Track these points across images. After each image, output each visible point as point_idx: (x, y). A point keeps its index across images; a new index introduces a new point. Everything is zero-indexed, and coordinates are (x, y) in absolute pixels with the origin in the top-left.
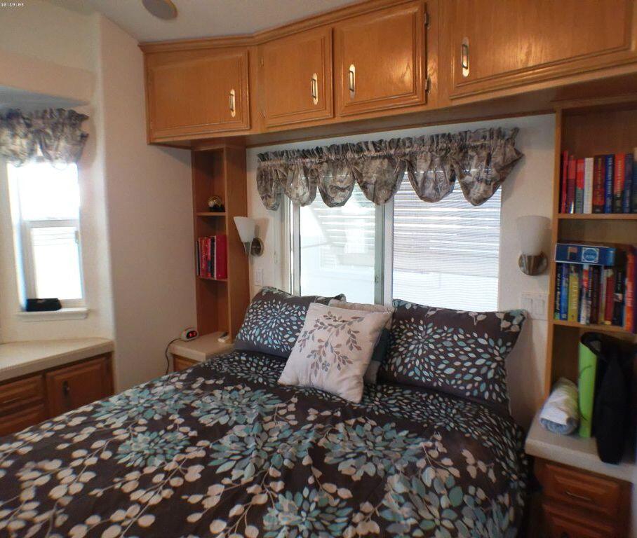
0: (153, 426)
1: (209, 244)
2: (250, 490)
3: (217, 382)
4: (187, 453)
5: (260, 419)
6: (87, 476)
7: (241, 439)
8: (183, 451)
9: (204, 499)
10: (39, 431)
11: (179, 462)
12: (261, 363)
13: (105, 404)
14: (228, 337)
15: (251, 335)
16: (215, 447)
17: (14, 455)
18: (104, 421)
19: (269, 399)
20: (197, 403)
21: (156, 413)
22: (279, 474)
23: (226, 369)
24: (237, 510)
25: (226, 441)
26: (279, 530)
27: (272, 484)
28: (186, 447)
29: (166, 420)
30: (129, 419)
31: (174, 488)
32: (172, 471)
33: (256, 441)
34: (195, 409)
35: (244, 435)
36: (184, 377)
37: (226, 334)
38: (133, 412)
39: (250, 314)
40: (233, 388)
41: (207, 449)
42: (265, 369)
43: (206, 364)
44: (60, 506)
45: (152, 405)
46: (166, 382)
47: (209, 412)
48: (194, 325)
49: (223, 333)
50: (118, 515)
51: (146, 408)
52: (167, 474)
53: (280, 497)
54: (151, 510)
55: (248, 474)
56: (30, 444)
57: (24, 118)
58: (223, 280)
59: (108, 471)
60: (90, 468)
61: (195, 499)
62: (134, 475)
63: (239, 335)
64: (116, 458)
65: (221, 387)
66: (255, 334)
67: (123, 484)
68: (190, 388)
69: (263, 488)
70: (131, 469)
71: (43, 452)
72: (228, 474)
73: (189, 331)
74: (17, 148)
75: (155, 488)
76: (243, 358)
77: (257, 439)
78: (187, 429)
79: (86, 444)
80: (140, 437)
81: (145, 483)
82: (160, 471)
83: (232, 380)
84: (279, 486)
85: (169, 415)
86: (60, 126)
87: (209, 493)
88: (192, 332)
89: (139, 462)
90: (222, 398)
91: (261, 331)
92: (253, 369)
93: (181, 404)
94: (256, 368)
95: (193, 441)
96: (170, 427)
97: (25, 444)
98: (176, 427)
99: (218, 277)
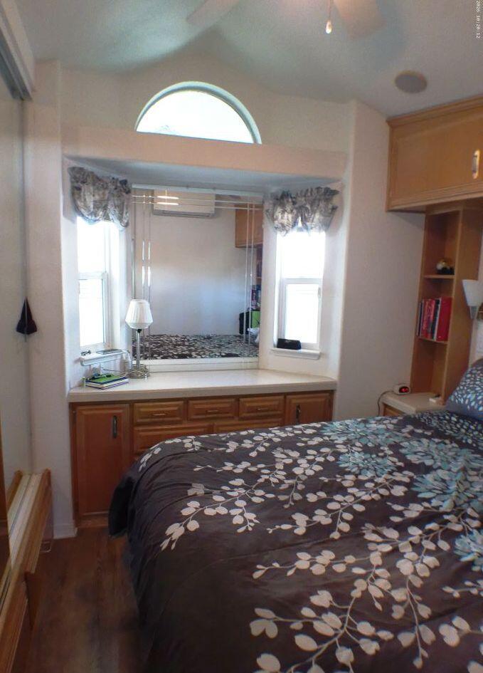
0: (366, 449)
1: (433, 306)
2: (446, 517)
3: (426, 433)
4: (394, 476)
5: (464, 470)
6: (318, 468)
7: (444, 481)
8: (390, 473)
9: (405, 510)
10: (285, 432)
11: (387, 480)
12: (472, 427)
13: (329, 425)
14: (440, 398)
15: (465, 399)
16: (419, 479)
17: (270, 440)
18: (329, 436)
19: (476, 458)
20: (405, 444)
21: (369, 441)
22: (476, 515)
23: (435, 424)
24: (432, 526)
25: (429, 478)
26: (469, 553)
27: (468, 520)
28: (393, 471)
29: (377, 449)
30: (348, 440)
31: (382, 495)
32: (381, 484)
33: (458, 485)
34: (402, 447)
35: (447, 478)
36: (395, 421)
37: (438, 396)
38: (351, 436)
39: (467, 378)
40: (440, 441)
41: (411, 478)
42: (476, 433)
43: (417, 416)
44: (299, 479)
45: (367, 435)
46: (379, 422)
47: (415, 453)
48: (407, 382)
49: (435, 395)
50: (338, 497)
51: (362, 436)
52: (377, 484)
53: (475, 532)
54: (363, 503)
55: (446, 506)
56: (279, 437)
57: (291, 198)
58: (443, 342)
59: (332, 468)
60: (319, 463)
61: (398, 508)
62: (351, 477)
63: (452, 398)
64: (338, 462)
65: (427, 437)
66: (469, 399)
67: (343, 480)
68: (400, 431)
69: (459, 520)
70: (349, 473)
71: (288, 444)
72: (429, 500)
73: (401, 386)
74: (285, 221)
75: (367, 490)
76: (454, 419)
77: (460, 485)
78: (395, 460)
79: (317, 448)
80: (357, 455)
81: (359, 484)
82: (371, 480)
83: (439, 434)
84: (476, 524)
85: (380, 445)
86: (317, 202)
87: (409, 507)
88: (405, 388)
89: (355, 470)
90: (429, 446)
91: (477, 397)
92: (463, 431)
93: (391, 440)
94: (467, 430)
95: (400, 469)
96: (381, 454)
97: (276, 436)
98: (385, 456)
99: (438, 339)
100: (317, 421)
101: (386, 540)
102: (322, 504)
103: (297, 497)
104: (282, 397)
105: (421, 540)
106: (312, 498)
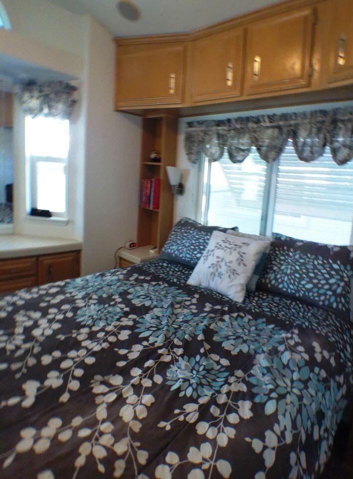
0: (101, 301)
2: (160, 351)
3: (146, 278)
4: (121, 321)
5: (172, 305)
6: (56, 326)
7: (158, 317)
8: (119, 320)
9: (129, 352)
10: (31, 293)
11: (115, 327)
12: (176, 269)
13: (72, 282)
14: (156, 250)
15: (171, 250)
16: (141, 320)
17: (14, 304)
18: (71, 293)
19: (180, 293)
20: (132, 290)
21: (104, 293)
22: (181, 344)
23: (152, 270)
24: (149, 363)
25: (148, 317)
26: (176, 381)
27: (175, 350)
28: (121, 317)
29: (110, 298)
30: (86, 294)
31: (110, 343)
32: (110, 331)
33: (168, 320)
34: (129, 293)
35: (160, 315)
36: (125, 272)
37: (155, 248)
38: (89, 290)
39: (172, 235)
40: (156, 283)
41: (134, 320)
42: (179, 273)
43: (140, 266)
44: (37, 341)
45: (102, 288)
46: (113, 274)
47: (138, 297)
48: (135, 239)
49: (153, 247)
50: (73, 354)
51: (99, 289)
52: (107, 333)
53: (180, 359)
54: (94, 354)
55: (160, 341)
56: (24, 299)
58: (156, 210)
59: (70, 325)
60: (58, 321)
61: (123, 352)
62: (85, 331)
63: (163, 249)
64: (76, 317)
65: (148, 282)
66: (174, 249)
67: (77, 335)
68: (128, 280)
69: (169, 351)
70: (84, 326)
71: (31, 305)
72: (146, 339)
73: (130, 243)
74: (32, 106)
75: (98, 341)
76: (165, 265)
77: (169, 319)
78: (123, 306)
79: (58, 306)
80: (92, 307)
81: (92, 336)
82: (102, 330)
83: (156, 278)
84: (180, 351)
85: (112, 295)
86: (61, 93)
87: (132, 349)
88: (133, 244)
89: (90, 322)
90: (148, 289)
92: (171, 273)
93: (121, 289)
94: (173, 272)
95: (126, 314)
96: (112, 303)
97: (21, 299)
98: (116, 303)
99: (154, 208)
100: (62, 279)
101: (112, 388)
102: (55, 365)
103: (31, 361)
104: (34, 259)
105: (141, 379)
106: (46, 360)
